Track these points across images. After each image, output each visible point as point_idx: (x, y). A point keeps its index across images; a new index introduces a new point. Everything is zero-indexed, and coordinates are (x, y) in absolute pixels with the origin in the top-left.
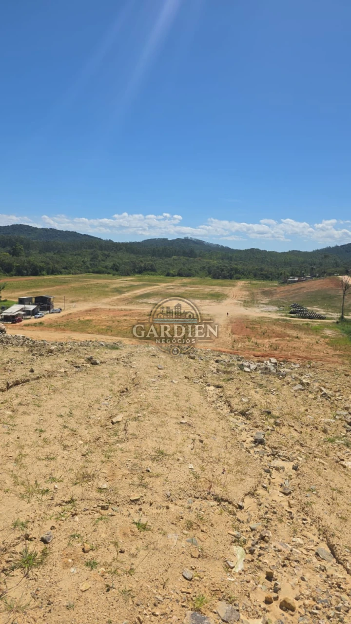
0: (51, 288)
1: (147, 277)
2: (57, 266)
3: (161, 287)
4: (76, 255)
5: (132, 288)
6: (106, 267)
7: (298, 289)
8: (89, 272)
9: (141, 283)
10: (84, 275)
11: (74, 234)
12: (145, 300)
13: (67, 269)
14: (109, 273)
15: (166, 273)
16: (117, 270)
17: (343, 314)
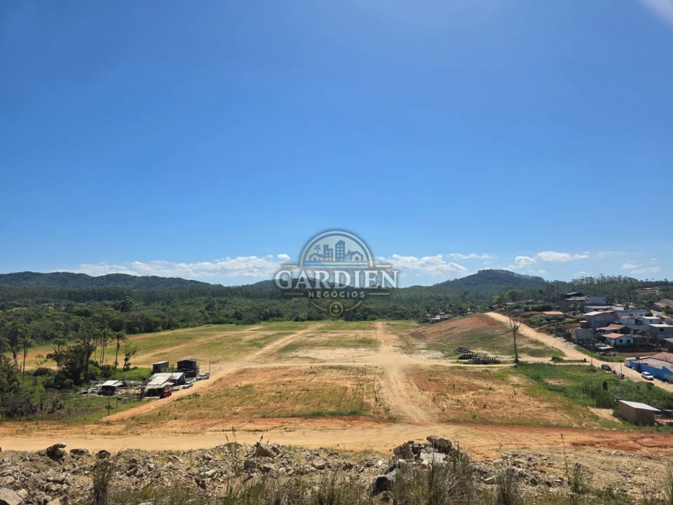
0: (177, 347)
1: (274, 324)
2: (174, 319)
3: (298, 335)
4: (188, 304)
5: (268, 339)
6: (227, 316)
7: (449, 329)
8: (208, 323)
9: (275, 332)
10: (204, 327)
11: (179, 281)
12: (294, 354)
13: (186, 322)
14: (231, 323)
15: (294, 318)
16: (239, 319)
17: (517, 357)
